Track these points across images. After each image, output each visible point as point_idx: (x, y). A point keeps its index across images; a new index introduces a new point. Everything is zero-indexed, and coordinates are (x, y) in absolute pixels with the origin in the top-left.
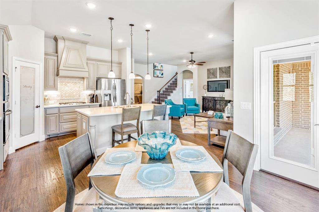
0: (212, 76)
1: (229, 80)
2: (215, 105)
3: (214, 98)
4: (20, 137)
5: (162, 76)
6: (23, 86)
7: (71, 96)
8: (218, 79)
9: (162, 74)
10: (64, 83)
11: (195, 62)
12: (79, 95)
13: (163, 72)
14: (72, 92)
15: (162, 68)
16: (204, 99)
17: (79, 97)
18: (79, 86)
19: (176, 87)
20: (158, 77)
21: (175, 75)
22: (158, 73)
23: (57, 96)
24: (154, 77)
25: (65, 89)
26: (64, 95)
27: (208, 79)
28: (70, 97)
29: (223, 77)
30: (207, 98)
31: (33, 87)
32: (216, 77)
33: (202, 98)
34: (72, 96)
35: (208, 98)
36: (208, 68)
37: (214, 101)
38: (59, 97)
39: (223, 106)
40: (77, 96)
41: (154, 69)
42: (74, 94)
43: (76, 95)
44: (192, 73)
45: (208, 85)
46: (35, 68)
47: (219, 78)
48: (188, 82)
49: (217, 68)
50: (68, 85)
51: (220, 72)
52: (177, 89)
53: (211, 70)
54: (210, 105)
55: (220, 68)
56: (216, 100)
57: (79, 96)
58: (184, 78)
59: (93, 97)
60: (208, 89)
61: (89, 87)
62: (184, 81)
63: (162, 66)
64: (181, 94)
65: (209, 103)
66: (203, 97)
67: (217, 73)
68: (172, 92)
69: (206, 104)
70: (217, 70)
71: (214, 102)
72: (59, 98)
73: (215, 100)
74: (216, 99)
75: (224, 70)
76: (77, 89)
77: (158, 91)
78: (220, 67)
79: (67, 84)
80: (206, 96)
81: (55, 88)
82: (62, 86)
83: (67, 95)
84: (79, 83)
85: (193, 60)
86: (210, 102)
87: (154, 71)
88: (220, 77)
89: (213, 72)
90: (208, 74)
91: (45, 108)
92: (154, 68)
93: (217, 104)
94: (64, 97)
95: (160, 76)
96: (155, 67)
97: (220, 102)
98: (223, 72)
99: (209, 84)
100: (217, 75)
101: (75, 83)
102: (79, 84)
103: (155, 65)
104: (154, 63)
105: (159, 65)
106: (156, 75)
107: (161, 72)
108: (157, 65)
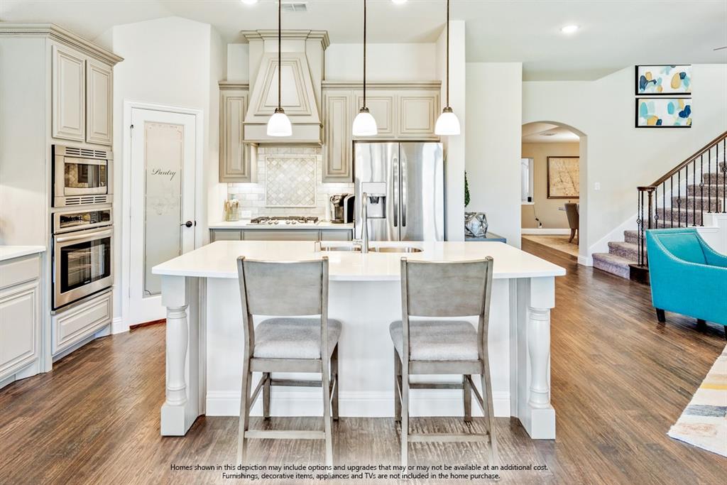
4: (144, 297)
5: (684, 122)
6: (153, 173)
7: (290, 199)
9: (685, 113)
10: (274, 163)
12: (311, 196)
13: (687, 102)
14: (293, 186)
15: (686, 84)
17: (312, 202)
18: (311, 170)
20: (659, 125)
22: (659, 109)
23: (259, 197)
24: (637, 126)
25: (277, 179)
26: (274, 196)
28: (288, 202)
31: (178, 175)
34: (293, 199)
38: (263, 200)
40: (308, 199)
41: (637, 94)
42: (300, 192)
43: (305, 197)
46: (183, 125)
50: (285, 166)
57: (313, 199)
59: (341, 203)
61: (329, 173)
63: (683, 76)
72: (263, 204)
76: (307, 179)
77: (641, 189)
79: (281, 163)
81: (245, 176)
82: (270, 169)
83: (281, 195)
84: (312, 159)
87: (637, 100)
91: (210, 229)
92: (640, 91)
94: (274, 202)
95: (670, 119)
96: (640, 82)
101: (303, 160)
102: (311, 163)
103: (642, 77)
104: (637, 68)
105: (665, 74)
106: (645, 117)
107: (680, 105)
108: (655, 73)
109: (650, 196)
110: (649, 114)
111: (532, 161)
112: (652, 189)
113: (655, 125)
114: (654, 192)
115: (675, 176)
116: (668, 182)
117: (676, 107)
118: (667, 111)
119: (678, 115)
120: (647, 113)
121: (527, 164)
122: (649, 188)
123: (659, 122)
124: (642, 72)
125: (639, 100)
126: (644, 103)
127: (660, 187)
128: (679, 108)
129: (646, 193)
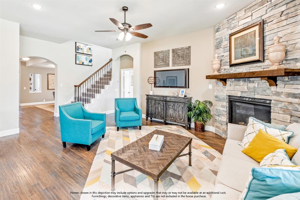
0: (162, 64)
1: (188, 69)
2: (166, 109)
3: (165, 98)
5: (90, 64)
8: (171, 67)
9: (91, 61)
11: (130, 26)
13: (91, 58)
15: (91, 52)
16: (149, 98)
19: (110, 79)
20: (83, 64)
21: (109, 62)
22: (83, 58)
24: (76, 64)
27: (155, 67)
29: (178, 64)
30: (153, 97)
32: (168, 65)
33: (145, 97)
35: (156, 97)
36: (156, 51)
37: (165, 103)
39: (178, 112)
44: (132, 59)
45: (155, 78)
47: (173, 66)
48: (127, 73)
49: (169, 50)
51: (173, 56)
52: (111, 82)
53: (160, 54)
54: (158, 108)
55: (173, 51)
56: (168, 101)
58: (122, 67)
60: (155, 83)
62: (122, 71)
63: (90, 49)
64: (117, 90)
65: (157, 105)
66: (147, 95)
67: (169, 58)
68: (103, 87)
69: (152, 106)
70: (169, 53)
71: (165, 105)
73: (166, 101)
74: (168, 99)
75: (180, 53)
77: (75, 86)
78: (174, 48)
80: (152, 94)
85: (127, 22)
86: (159, 104)
87: (76, 54)
88: (174, 64)
89: (163, 57)
90: (155, 59)
92: (77, 51)
93: (169, 108)
95: (86, 63)
96: (77, 48)
97: (174, 105)
98: (179, 57)
99: (157, 76)
100: (169, 61)
103: (78, 46)
104: (76, 43)
105: (85, 47)
106: (79, 61)
107: (89, 58)
108: (82, 46)
109: (78, 89)
110: (80, 60)
111: (41, 75)
112: (79, 86)
113: (82, 64)
114: (80, 87)
115: (87, 82)
116: (84, 84)
117: (88, 58)
118: (85, 60)
119: (88, 62)
120: (79, 59)
121: (39, 76)
122: (78, 86)
123: (83, 63)
124: (78, 44)
125: (77, 54)
126: (78, 56)
127: (82, 85)
128: (89, 59)
129: (77, 88)
